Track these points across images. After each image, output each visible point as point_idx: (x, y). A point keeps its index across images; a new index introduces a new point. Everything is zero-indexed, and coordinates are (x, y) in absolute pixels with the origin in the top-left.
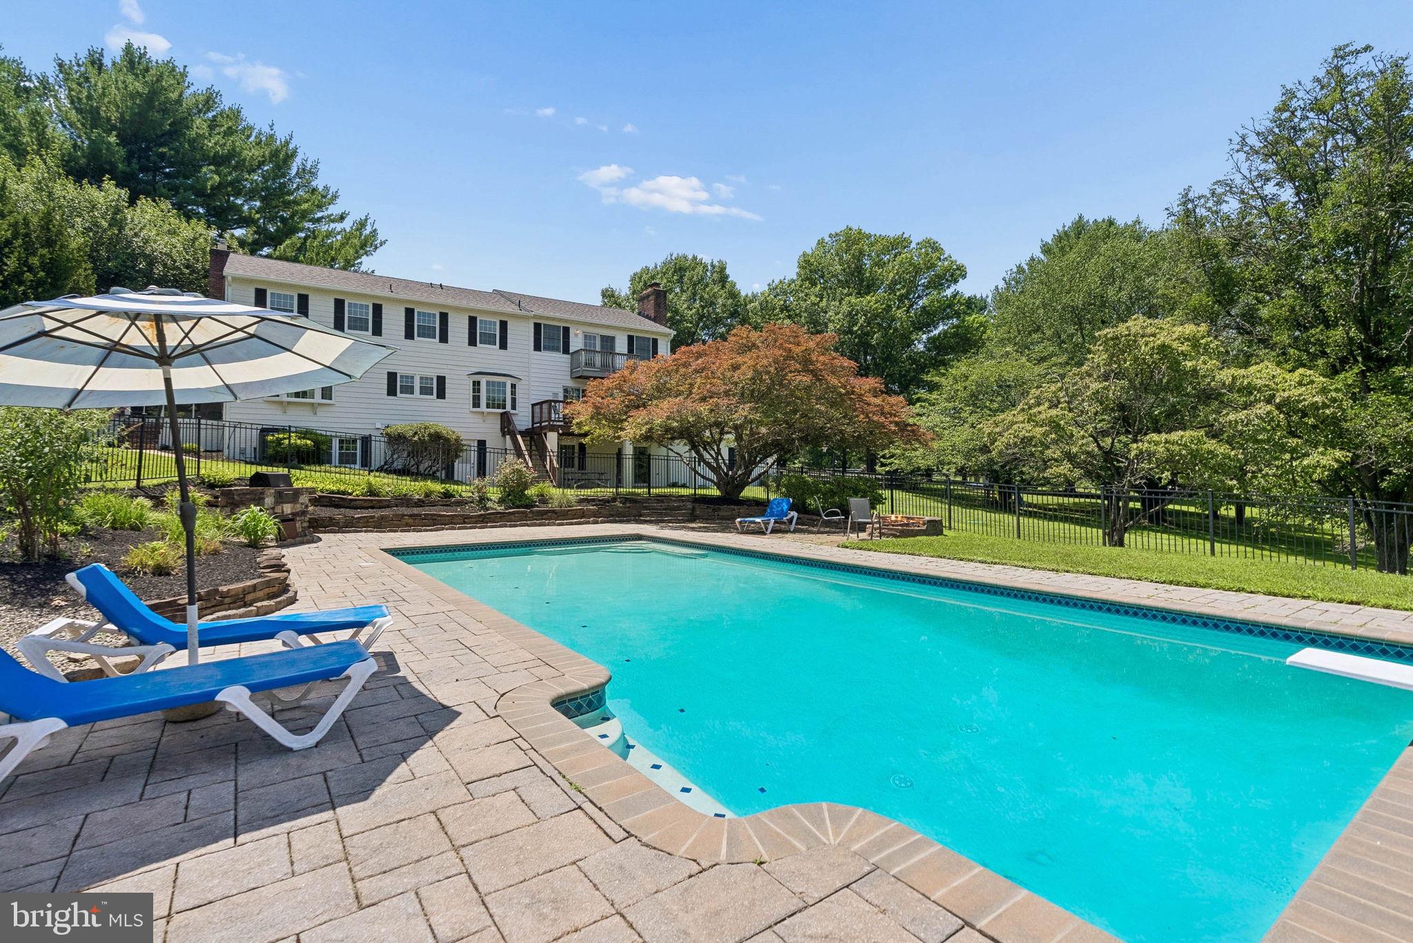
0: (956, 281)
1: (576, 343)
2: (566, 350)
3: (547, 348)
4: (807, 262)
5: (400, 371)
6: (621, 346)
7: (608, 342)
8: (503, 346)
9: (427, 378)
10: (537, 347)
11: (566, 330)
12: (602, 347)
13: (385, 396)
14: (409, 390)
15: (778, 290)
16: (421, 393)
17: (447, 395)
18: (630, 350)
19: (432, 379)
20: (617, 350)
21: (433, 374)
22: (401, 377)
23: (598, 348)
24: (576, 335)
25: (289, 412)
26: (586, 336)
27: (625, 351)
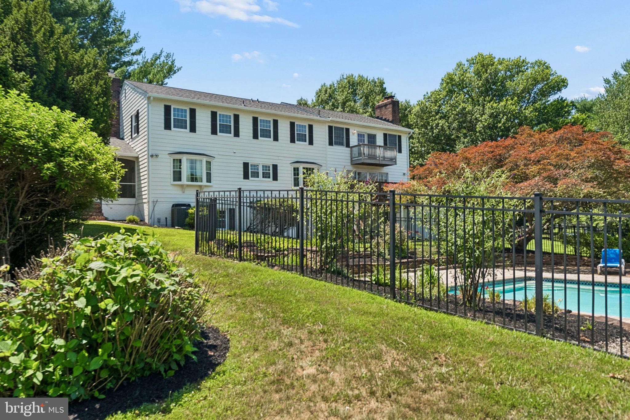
0: (559, 90)
1: (354, 141)
2: (348, 145)
3: (337, 144)
4: (452, 79)
5: (251, 162)
6: (380, 141)
7: (372, 138)
8: (311, 143)
9: (266, 166)
10: (331, 144)
11: (348, 130)
12: (369, 142)
13: (242, 180)
14: (256, 175)
15: (434, 98)
16: (263, 177)
17: (279, 178)
18: (385, 144)
19: (269, 167)
20: (378, 144)
21: (270, 163)
22: (251, 165)
23: (366, 142)
24: (353, 134)
25: (186, 192)
26: (358, 134)
27: (382, 144)
